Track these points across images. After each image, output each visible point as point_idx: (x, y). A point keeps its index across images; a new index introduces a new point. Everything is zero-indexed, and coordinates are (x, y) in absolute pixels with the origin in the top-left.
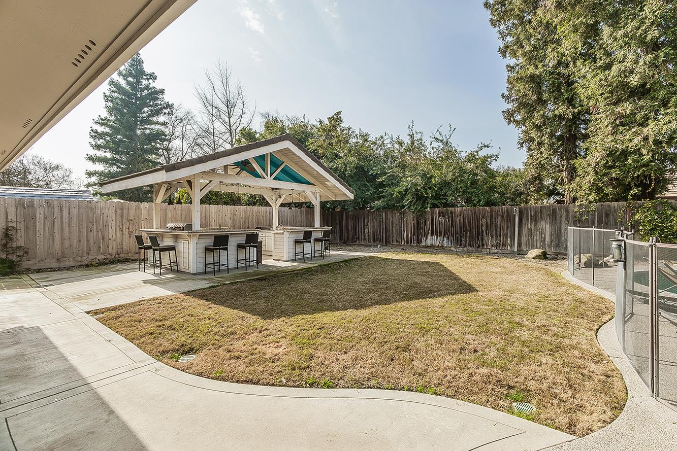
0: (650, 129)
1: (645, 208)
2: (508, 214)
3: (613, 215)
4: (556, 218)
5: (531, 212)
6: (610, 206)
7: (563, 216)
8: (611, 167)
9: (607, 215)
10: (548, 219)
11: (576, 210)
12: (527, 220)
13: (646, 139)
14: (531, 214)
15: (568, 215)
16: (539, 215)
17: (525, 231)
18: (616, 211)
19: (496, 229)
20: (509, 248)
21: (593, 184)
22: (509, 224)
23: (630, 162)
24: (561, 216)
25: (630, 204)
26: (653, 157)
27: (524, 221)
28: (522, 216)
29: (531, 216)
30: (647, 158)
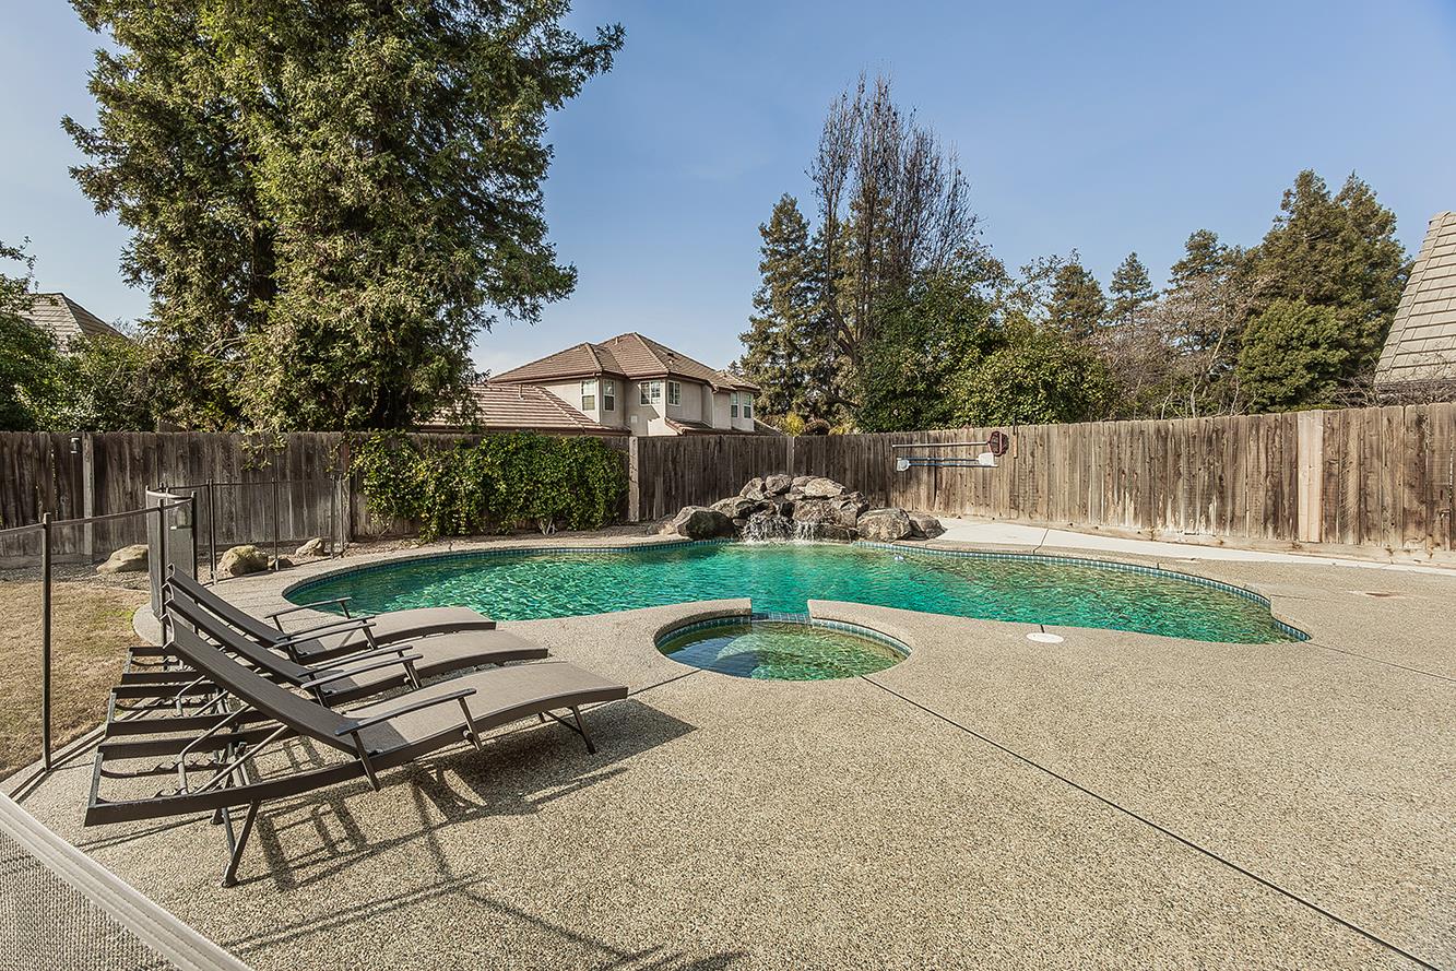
0: (369, 297)
1: (371, 445)
2: (57, 452)
3: (320, 457)
4: (200, 466)
5: (131, 450)
6: (313, 439)
7: (217, 461)
8: (310, 360)
9: (310, 459)
10: (181, 466)
11: (245, 446)
12: (122, 468)
13: (360, 312)
14: (131, 454)
15: (229, 458)
16: (154, 458)
17: (115, 497)
18: (324, 450)
19: (18, 499)
20: (68, 548)
21: (279, 392)
22: (63, 482)
23: (339, 354)
24: (213, 460)
25: (347, 436)
26: (374, 349)
27: (112, 473)
28: (104, 457)
29: (133, 458)
30: (365, 349)
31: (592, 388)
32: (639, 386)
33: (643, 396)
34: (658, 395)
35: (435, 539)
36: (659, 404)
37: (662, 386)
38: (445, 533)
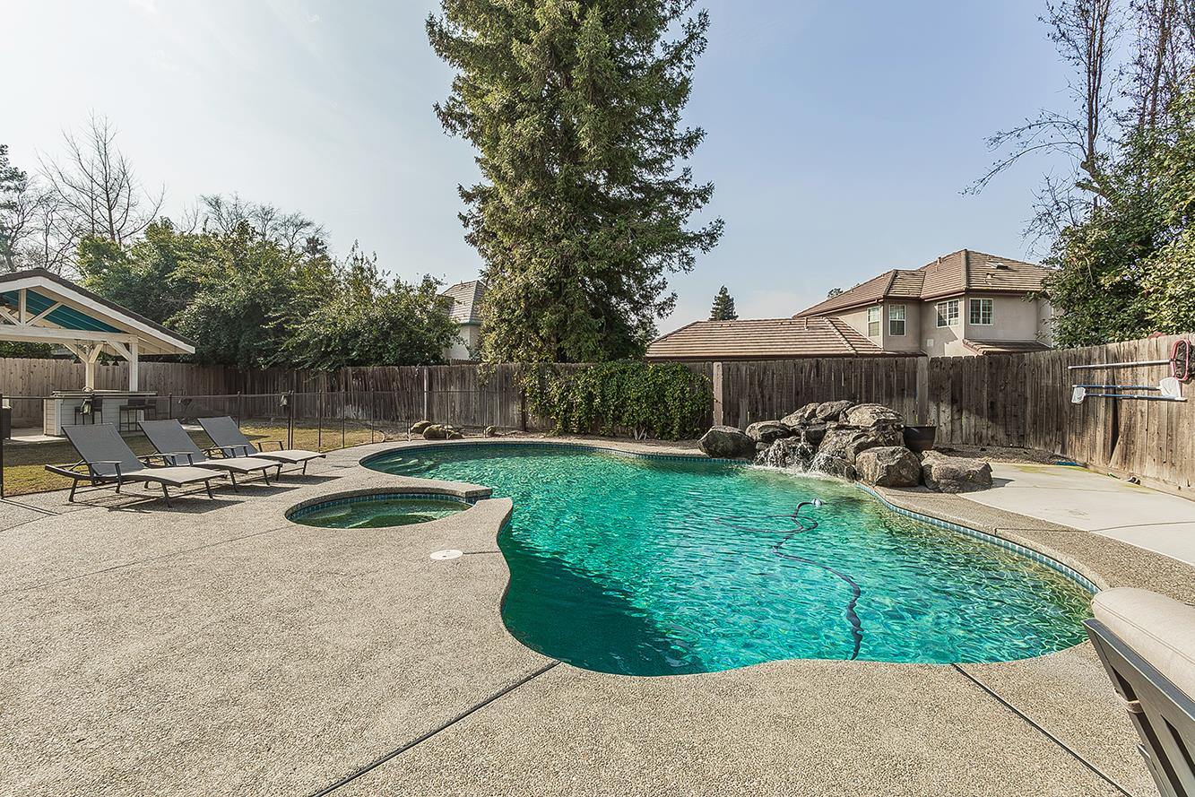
2: (418, 376)
4: (465, 382)
5: (441, 374)
10: (457, 383)
12: (438, 384)
15: (475, 379)
16: (448, 378)
17: (436, 398)
22: (420, 389)
24: (469, 380)
25: (522, 366)
27: (435, 386)
29: (441, 379)
31: (877, 315)
32: (936, 307)
33: (940, 318)
34: (956, 315)
35: (560, 434)
36: (958, 326)
37: (961, 304)
38: (566, 432)
